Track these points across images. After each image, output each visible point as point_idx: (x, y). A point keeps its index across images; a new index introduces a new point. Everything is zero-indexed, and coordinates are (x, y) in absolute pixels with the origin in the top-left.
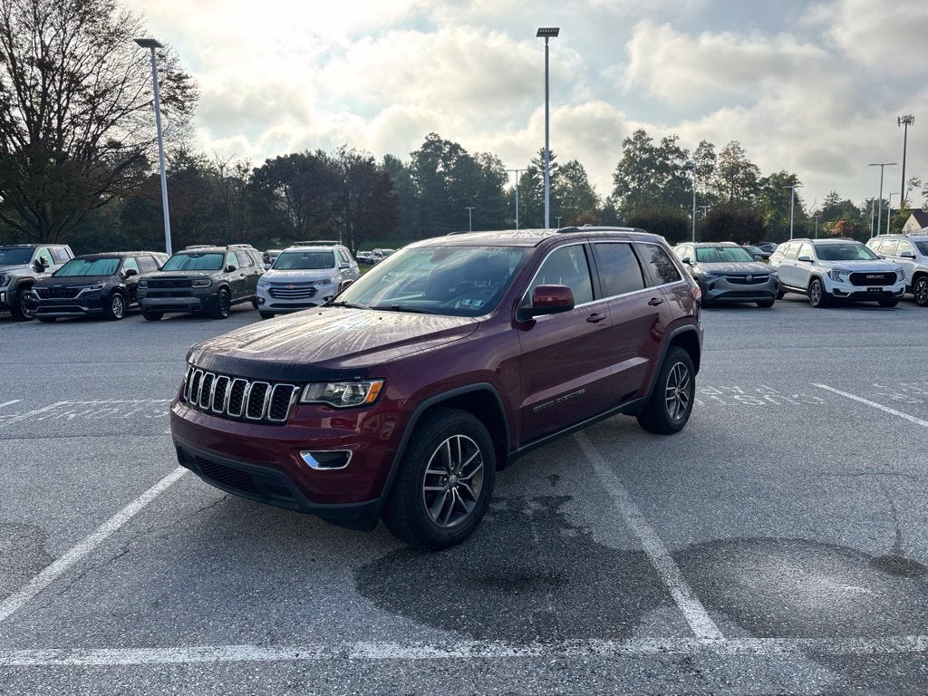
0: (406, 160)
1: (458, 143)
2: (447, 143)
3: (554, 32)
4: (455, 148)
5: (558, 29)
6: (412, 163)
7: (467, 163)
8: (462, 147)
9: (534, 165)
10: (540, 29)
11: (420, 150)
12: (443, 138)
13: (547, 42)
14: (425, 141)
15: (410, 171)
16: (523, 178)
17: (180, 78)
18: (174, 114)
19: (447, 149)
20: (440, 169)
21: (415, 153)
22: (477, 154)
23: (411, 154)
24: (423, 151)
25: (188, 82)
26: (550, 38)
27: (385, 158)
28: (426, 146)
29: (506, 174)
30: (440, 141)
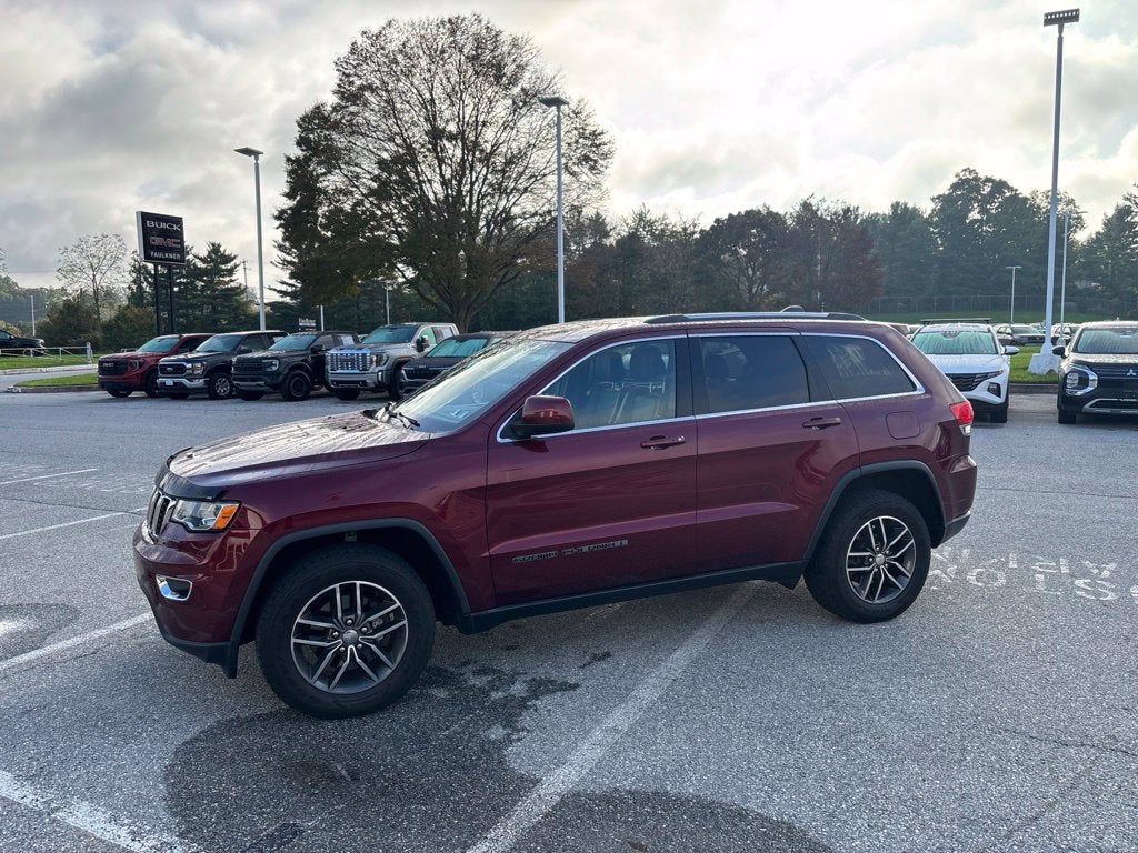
0: (927, 207)
1: (1004, 179)
2: (988, 180)
3: (1073, 16)
4: (1000, 186)
5: (1077, 10)
6: (934, 210)
7: (1018, 206)
8: (1010, 184)
9: (1128, 203)
10: (1046, 15)
11: (947, 193)
12: (982, 175)
13: (1061, 31)
14: (955, 180)
15: (928, 222)
16: (1108, 223)
17: (594, 135)
18: (586, 176)
19: (987, 189)
20: (974, 215)
21: (938, 197)
22: (1034, 193)
23: (933, 199)
24: (950, 194)
25: (604, 138)
26: (1066, 25)
27: (893, 206)
28: (955, 187)
29: (1080, 218)
30: (977, 179)
